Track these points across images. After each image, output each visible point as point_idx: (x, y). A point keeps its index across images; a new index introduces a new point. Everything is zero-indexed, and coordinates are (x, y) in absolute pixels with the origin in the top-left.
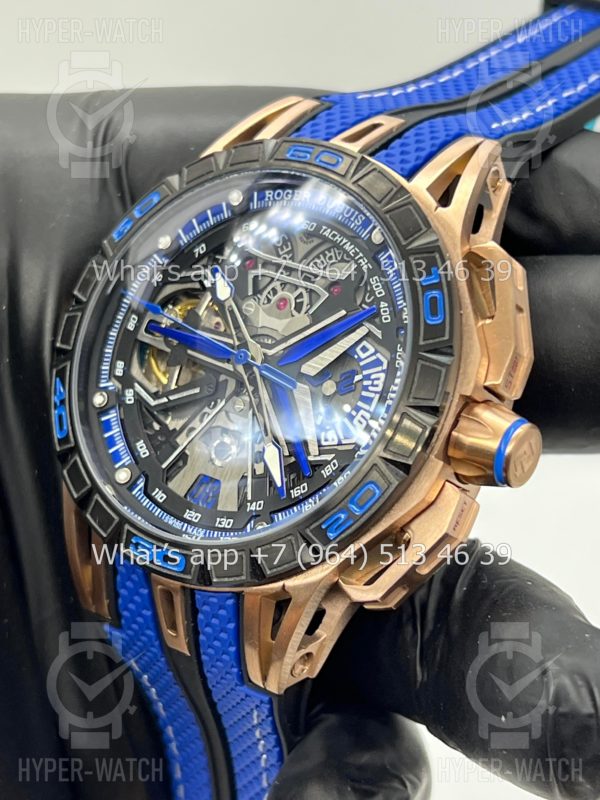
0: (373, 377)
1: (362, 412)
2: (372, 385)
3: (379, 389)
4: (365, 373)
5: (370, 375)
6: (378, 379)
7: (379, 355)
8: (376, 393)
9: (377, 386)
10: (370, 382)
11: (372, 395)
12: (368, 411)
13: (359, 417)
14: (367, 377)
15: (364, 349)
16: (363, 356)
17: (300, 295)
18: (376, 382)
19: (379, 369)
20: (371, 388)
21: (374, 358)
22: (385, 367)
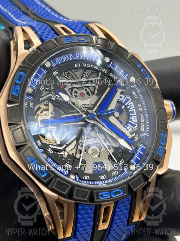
0: (129, 104)
1: (133, 117)
2: (131, 107)
3: (133, 107)
4: (126, 104)
5: (128, 104)
6: (131, 104)
7: (126, 97)
8: (133, 109)
9: (132, 106)
10: (129, 107)
11: (132, 110)
12: (135, 115)
13: (133, 119)
14: (128, 105)
15: (121, 97)
16: (122, 99)
17: (86, 90)
18: (131, 106)
19: (129, 101)
20: (131, 108)
21: (125, 99)
22: (131, 100)
